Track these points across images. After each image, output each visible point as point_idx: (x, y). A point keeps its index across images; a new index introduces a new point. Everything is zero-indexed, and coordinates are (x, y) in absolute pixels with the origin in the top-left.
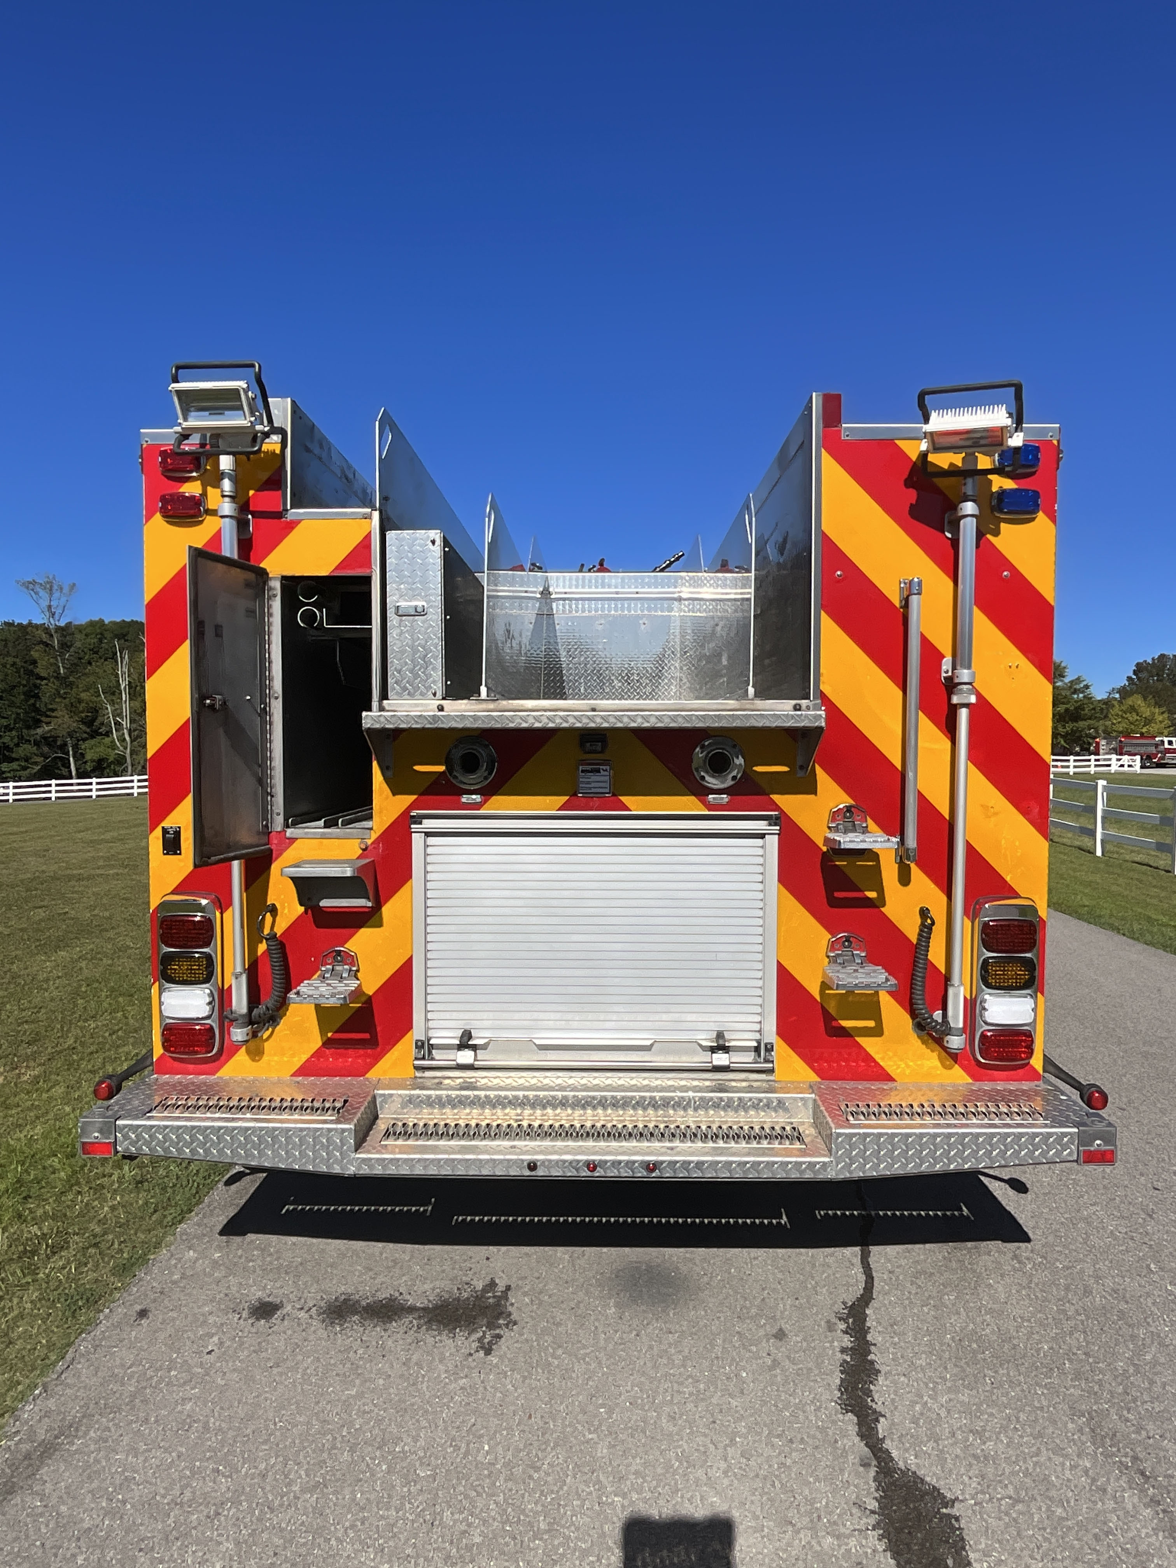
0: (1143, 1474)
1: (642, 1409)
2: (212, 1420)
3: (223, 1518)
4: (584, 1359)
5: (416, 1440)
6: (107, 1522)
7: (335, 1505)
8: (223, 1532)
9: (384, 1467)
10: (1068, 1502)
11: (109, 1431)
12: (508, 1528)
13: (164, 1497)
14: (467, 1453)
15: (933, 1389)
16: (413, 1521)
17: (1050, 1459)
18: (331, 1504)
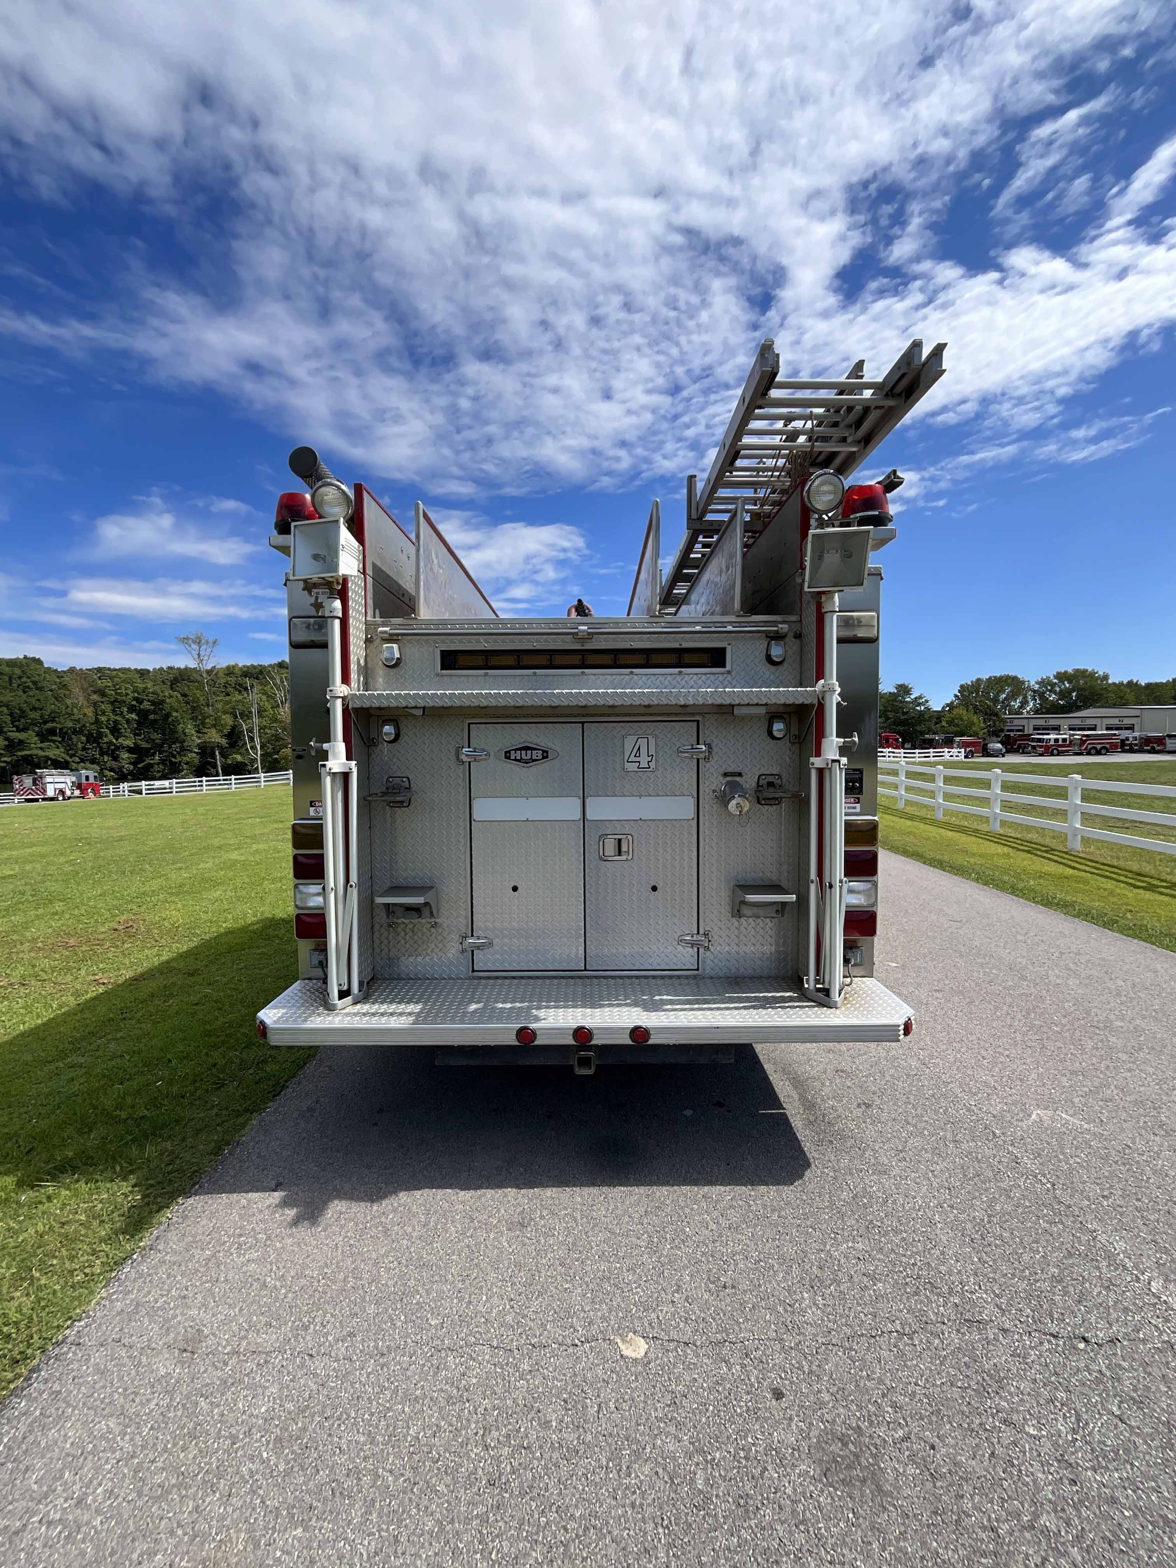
0: (1000, 1308)
1: (609, 1261)
2: (269, 1279)
3: (270, 1366)
4: (564, 1219)
5: (428, 1293)
6: (177, 1371)
7: (361, 1351)
8: (270, 1378)
9: (403, 1317)
10: (943, 1334)
11: (187, 1290)
12: (498, 1370)
13: (225, 1347)
14: (470, 1302)
15: (835, 1239)
16: (424, 1365)
17: (927, 1297)
18: (358, 1351)
